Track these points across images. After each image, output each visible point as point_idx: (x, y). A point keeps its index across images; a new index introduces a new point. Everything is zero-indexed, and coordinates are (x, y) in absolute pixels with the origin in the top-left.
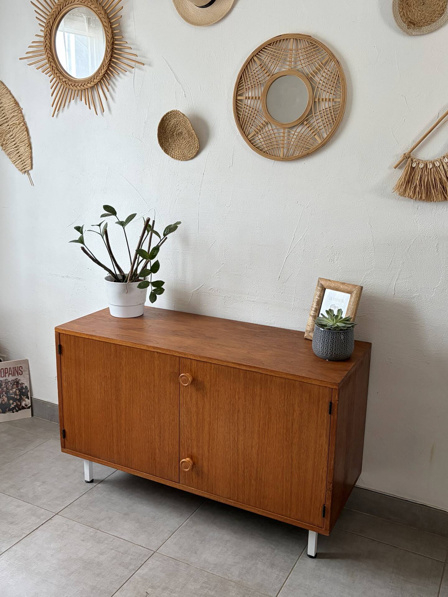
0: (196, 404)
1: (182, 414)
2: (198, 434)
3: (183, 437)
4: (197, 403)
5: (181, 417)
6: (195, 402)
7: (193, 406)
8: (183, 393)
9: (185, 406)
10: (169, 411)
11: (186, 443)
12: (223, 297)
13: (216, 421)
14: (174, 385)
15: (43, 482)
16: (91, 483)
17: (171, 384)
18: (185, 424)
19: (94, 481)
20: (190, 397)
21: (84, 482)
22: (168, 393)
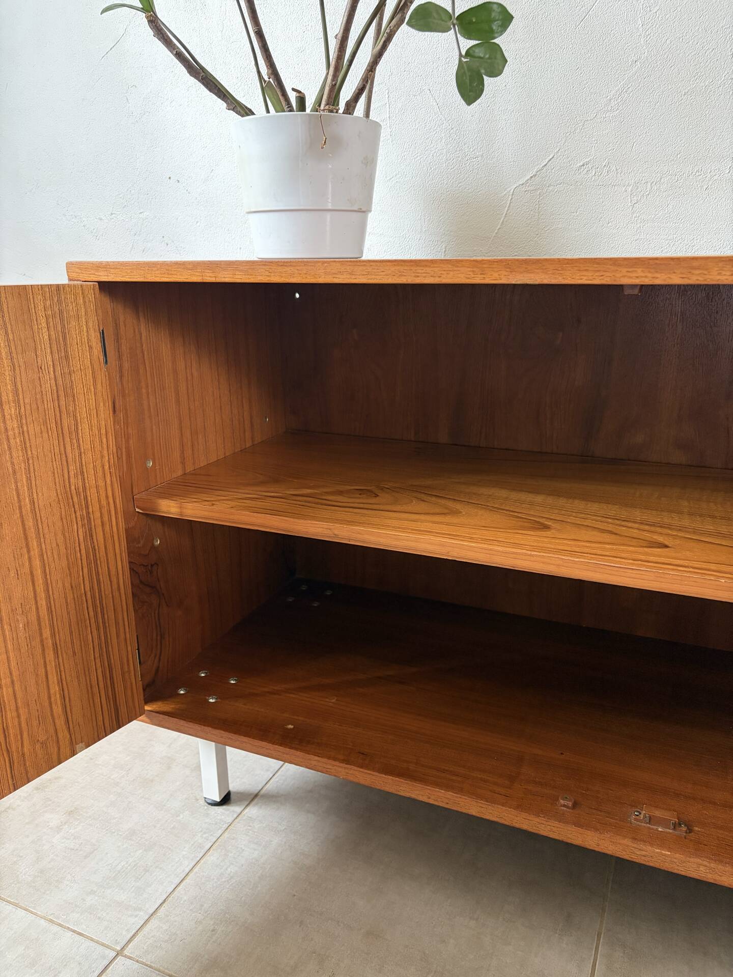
12: (629, 185)
15: (70, 813)
16: (224, 807)
19: (232, 797)
21: (202, 802)
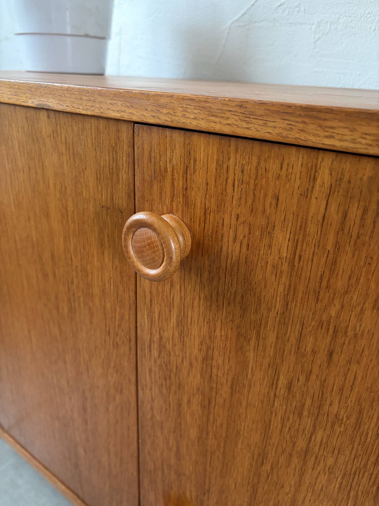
0: (205, 359)
1: (145, 378)
2: (205, 470)
3: (149, 453)
4: (207, 359)
5: (143, 389)
6: (200, 350)
7: (191, 364)
8: (151, 300)
9: (159, 356)
10: (103, 356)
11: (160, 473)
13: (295, 460)
14: (117, 263)
17: (106, 260)
18: (158, 418)
20: (180, 323)
22: (96, 291)
